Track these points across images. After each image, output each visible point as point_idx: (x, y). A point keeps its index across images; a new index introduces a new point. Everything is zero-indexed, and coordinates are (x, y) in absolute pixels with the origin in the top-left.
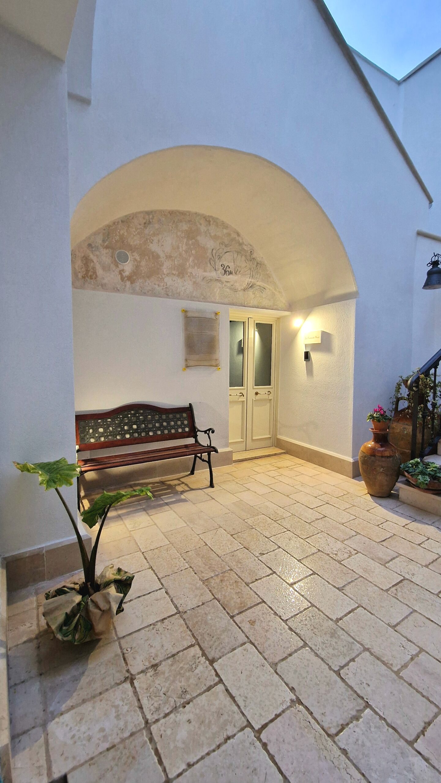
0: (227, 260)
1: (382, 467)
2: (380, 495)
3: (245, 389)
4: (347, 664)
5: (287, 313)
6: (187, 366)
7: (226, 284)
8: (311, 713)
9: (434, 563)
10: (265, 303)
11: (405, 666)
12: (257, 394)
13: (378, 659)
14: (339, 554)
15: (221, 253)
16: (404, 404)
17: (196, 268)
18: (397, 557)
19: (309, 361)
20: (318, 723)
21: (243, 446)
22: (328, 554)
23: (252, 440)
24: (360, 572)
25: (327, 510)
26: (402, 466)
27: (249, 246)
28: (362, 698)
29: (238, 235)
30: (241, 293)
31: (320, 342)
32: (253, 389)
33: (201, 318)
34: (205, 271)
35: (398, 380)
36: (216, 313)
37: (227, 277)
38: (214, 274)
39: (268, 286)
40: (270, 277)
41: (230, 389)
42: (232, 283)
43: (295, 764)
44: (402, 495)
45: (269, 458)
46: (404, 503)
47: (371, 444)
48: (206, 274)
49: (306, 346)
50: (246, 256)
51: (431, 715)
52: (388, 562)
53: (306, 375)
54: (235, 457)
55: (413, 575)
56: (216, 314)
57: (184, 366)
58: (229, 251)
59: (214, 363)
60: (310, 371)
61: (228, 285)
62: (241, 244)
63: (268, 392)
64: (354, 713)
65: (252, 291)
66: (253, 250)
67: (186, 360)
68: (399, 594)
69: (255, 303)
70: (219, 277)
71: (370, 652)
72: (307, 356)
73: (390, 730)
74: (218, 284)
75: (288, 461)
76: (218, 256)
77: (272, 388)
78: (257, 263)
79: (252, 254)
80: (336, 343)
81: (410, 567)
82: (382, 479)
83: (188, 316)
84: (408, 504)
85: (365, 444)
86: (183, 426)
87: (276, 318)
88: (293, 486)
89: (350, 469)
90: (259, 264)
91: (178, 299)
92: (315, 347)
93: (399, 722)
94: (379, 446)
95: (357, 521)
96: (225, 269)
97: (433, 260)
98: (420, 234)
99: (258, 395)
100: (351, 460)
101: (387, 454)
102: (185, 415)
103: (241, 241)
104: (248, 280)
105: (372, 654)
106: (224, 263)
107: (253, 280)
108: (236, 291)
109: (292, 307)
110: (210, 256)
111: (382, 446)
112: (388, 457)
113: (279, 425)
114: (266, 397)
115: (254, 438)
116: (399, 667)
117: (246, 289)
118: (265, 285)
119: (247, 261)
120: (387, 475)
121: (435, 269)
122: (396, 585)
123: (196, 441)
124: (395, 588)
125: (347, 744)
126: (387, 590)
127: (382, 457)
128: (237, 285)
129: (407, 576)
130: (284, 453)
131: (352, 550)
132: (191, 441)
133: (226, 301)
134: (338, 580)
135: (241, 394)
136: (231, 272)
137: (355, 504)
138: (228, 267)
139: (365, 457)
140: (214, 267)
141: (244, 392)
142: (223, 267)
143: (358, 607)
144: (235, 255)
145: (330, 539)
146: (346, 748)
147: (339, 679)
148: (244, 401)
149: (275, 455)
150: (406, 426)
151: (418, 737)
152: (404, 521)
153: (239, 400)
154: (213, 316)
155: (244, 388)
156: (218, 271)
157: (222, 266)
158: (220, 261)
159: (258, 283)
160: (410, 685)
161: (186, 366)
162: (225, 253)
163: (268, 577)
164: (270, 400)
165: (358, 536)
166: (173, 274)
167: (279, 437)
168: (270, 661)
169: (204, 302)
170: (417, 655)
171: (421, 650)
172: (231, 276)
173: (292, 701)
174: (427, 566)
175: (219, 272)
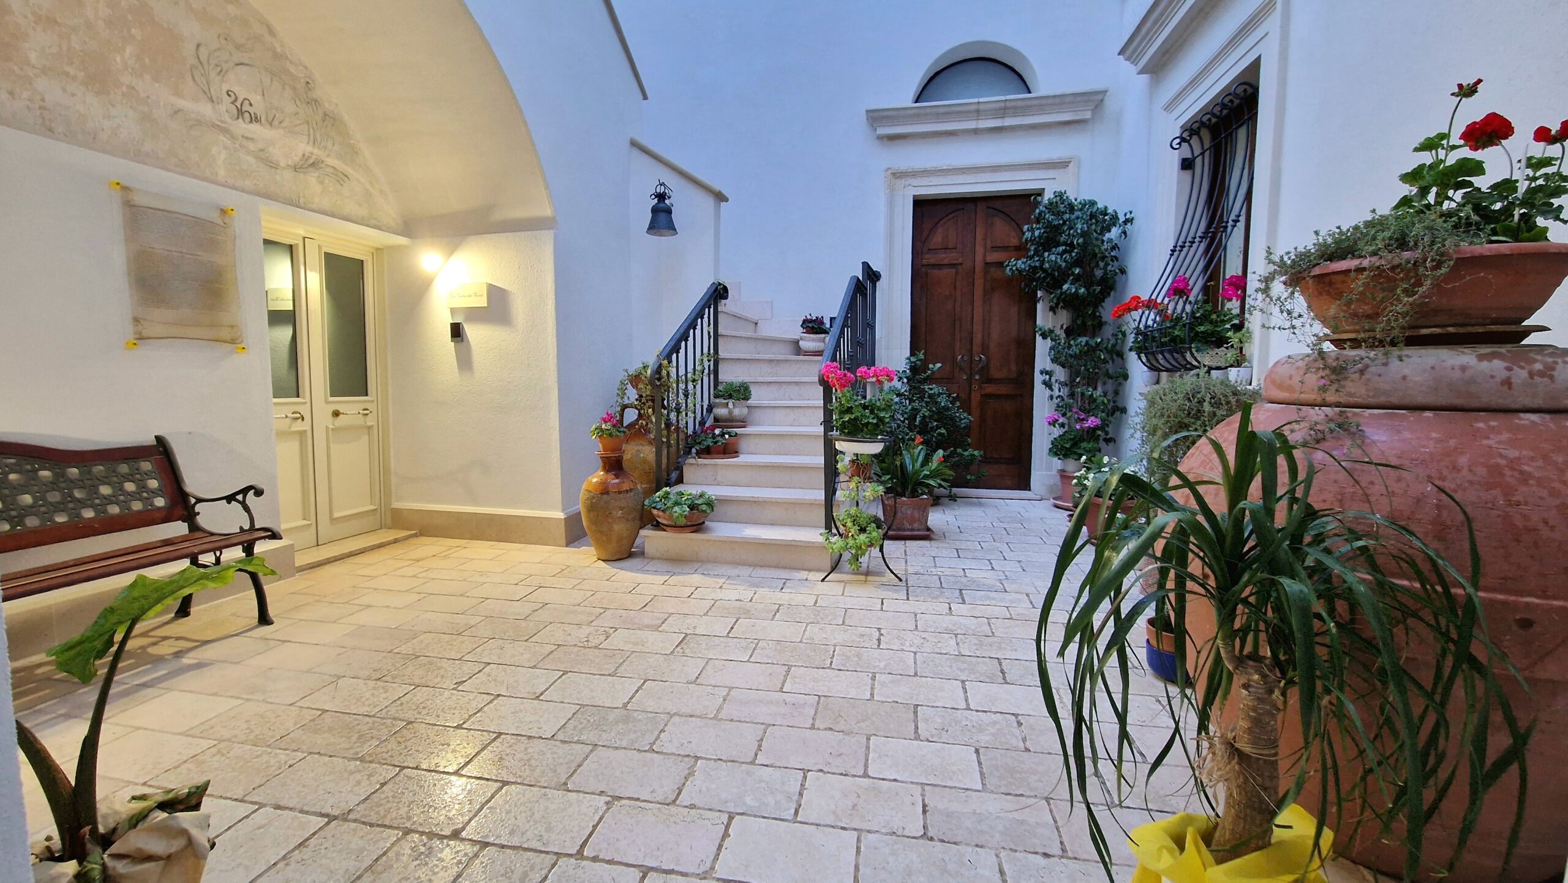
0: (242, 84)
1: (621, 509)
2: (616, 557)
3: (305, 403)
4: (658, 737)
5: (402, 240)
6: (141, 338)
7: (244, 142)
8: (638, 799)
9: (713, 609)
10: (350, 208)
11: (721, 708)
12: (336, 414)
13: (692, 716)
14: (591, 639)
15: (226, 62)
16: (631, 415)
17: (147, 77)
18: (668, 617)
19: (462, 341)
20: (651, 802)
21: (309, 536)
22: (575, 645)
23: (333, 520)
24: (629, 647)
25: (542, 596)
26: (647, 502)
27: (301, 68)
28: (688, 756)
29: (271, 32)
30: (288, 174)
31: (485, 305)
32: (327, 402)
33: (179, 216)
34: (178, 94)
35: (623, 376)
36: (222, 210)
37: (244, 125)
38: (206, 110)
39: (355, 174)
40: (357, 153)
41: (276, 404)
42: (261, 145)
43: (643, 850)
44: (649, 549)
45: (383, 551)
46: (653, 559)
47: (598, 476)
48: (182, 103)
49: (453, 311)
50: (294, 89)
51: (761, 733)
52: (661, 626)
53: (457, 370)
54: (301, 560)
55: (695, 627)
56: (223, 212)
57: (131, 338)
58: (246, 62)
59: (225, 334)
60: (465, 361)
61: (251, 146)
62: (276, 56)
63: (364, 410)
64: (687, 772)
65: (316, 175)
66: (313, 81)
67: (136, 320)
68: (687, 651)
69: (326, 203)
70: (222, 122)
71: (679, 715)
72: (457, 331)
73: (728, 764)
74: (221, 137)
75: (429, 547)
76: (217, 66)
77: (373, 401)
78: (325, 115)
79: (310, 89)
80: (519, 308)
81: (688, 621)
82: (620, 528)
83: (132, 203)
84: (659, 559)
85: (590, 478)
86: (145, 495)
87: (372, 247)
88: (465, 580)
89: (561, 530)
90: (330, 119)
91: (91, 148)
92: (476, 314)
93: (734, 753)
94: (613, 476)
95: (597, 596)
96: (238, 104)
97: (658, 191)
98: (634, 144)
99: (341, 416)
100: (561, 515)
101: (626, 487)
102: (146, 466)
103: (279, 50)
104: (302, 147)
105: (681, 716)
106: (236, 89)
107: (316, 151)
108: (273, 166)
109: (410, 227)
110: (192, 61)
111: (617, 477)
112: (627, 491)
113: (394, 480)
114: (360, 420)
115: (336, 515)
116: (715, 712)
117: (301, 168)
118: (349, 170)
119: (298, 102)
120: (627, 520)
121: (661, 205)
122: (680, 643)
123: (194, 528)
124: (679, 648)
125: (692, 798)
126: (672, 652)
127: (620, 492)
128: (276, 153)
129: (689, 632)
130: (415, 535)
131: (607, 629)
132: (179, 528)
133: (248, 184)
134: (606, 666)
135: (299, 415)
136: (256, 118)
137: (586, 577)
138: (246, 102)
139: (593, 497)
140: (206, 90)
141: (305, 411)
142: (233, 97)
143: (644, 683)
144: (267, 81)
145: (568, 628)
146: (693, 802)
147: (655, 755)
148: (305, 431)
149: (396, 541)
150: (640, 448)
151: (756, 755)
152: (661, 579)
153: (293, 429)
154: (215, 217)
155: (304, 401)
156: (220, 106)
157: (229, 95)
158: (222, 81)
159: (330, 161)
160: (732, 720)
161: (137, 336)
162: (237, 65)
163: (491, 705)
164: (370, 428)
165: (608, 612)
166: (67, 74)
167: (396, 505)
168: (553, 784)
169: (182, 174)
170: (728, 694)
171: (731, 688)
172: (254, 127)
173: (607, 803)
174: (706, 614)
175: (222, 108)
